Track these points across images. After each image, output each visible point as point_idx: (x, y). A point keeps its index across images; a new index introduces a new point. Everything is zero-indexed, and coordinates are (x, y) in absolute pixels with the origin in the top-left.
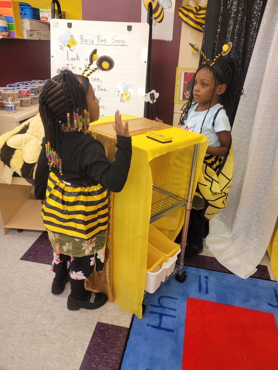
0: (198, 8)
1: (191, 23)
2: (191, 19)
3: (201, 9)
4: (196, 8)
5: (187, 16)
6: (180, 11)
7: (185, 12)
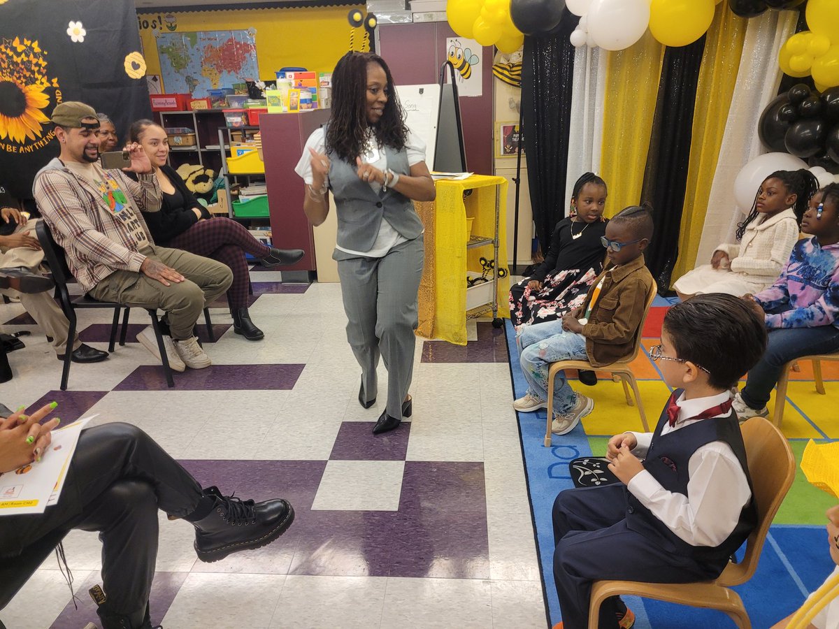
0: (511, 66)
1: (507, 80)
2: (507, 76)
3: (514, 66)
4: (509, 66)
5: (502, 74)
6: (493, 69)
7: (500, 70)
